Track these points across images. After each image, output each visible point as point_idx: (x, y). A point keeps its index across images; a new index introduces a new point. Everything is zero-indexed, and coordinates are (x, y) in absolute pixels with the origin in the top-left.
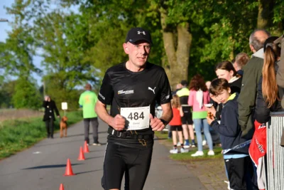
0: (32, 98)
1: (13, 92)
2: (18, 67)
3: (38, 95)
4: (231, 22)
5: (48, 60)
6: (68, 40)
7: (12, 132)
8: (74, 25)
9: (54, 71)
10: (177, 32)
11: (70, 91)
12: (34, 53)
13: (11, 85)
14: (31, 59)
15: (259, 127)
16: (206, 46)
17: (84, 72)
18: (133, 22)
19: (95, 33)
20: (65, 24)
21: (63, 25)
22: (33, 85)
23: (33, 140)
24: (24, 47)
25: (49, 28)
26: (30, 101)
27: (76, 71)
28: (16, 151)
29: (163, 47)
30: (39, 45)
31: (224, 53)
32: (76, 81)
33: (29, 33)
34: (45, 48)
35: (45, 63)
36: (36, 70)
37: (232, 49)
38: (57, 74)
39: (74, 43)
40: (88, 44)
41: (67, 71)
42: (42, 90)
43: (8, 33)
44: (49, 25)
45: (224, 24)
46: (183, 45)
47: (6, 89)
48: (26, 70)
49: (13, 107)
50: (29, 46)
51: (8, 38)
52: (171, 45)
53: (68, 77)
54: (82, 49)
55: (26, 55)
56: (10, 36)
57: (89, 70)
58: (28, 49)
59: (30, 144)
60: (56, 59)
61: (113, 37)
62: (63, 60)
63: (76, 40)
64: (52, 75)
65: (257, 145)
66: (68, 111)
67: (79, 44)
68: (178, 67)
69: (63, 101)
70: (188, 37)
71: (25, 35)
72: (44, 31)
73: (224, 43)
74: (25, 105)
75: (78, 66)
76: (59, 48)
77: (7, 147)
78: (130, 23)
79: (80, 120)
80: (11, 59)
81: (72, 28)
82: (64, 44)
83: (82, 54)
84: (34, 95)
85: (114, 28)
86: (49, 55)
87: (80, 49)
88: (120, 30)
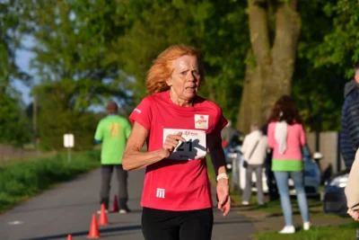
0: (12, 124)
3: (23, 119)
5: (42, 58)
6: (78, 24)
9: (53, 77)
10: (275, 11)
11: (81, 114)
12: (18, 45)
14: (11, 55)
16: (326, 38)
17: (106, 81)
19: (125, 12)
22: (15, 101)
23: (11, 199)
26: (8, 131)
27: (93, 79)
29: (248, 39)
30: (27, 31)
32: (92, 97)
33: (10, 8)
34: (37, 36)
35: (37, 63)
36: (21, 75)
38: (59, 84)
39: (89, 27)
40: (114, 30)
41: (76, 78)
46: (283, 36)
48: (2, 75)
50: (10, 32)
52: (264, 36)
53: (77, 90)
54: (103, 39)
55: (4, 47)
57: (116, 77)
58: (7, 37)
60: (58, 56)
61: (160, 19)
62: (69, 58)
63: (93, 22)
64: (49, 85)
66: (75, 149)
67: (98, 31)
68: (275, 77)
69: (68, 132)
70: (295, 23)
72: (38, 6)
75: (96, 71)
76: (63, 36)
79: (94, 168)
82: (72, 29)
83: (102, 49)
84: (16, 119)
85: (161, 5)
86: (45, 48)
87: (99, 40)
88: (173, 8)
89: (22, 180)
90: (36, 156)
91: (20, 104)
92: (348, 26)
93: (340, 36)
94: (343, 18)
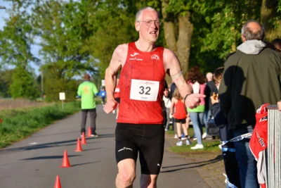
0: (29, 87)
1: (10, 81)
2: (15, 56)
3: (36, 84)
4: (234, 12)
5: (46, 49)
6: (66, 29)
7: (8, 122)
8: (73, 13)
9: (52, 60)
10: (178, 21)
11: (68, 81)
12: (32, 42)
13: (8, 74)
14: (29, 48)
15: (261, 120)
16: (208, 35)
17: (82, 62)
18: (133, 11)
19: (93, 22)
20: (64, 12)
21: (62, 13)
22: (31, 74)
23: (30, 130)
24: (21, 35)
25: (47, 15)
27: (75, 60)
28: (12, 141)
29: (164, 37)
30: (37, 34)
31: (226, 43)
32: (74, 71)
33: (27, 21)
34: (43, 36)
35: (43, 52)
36: (33, 59)
37: (234, 39)
38: (55, 63)
39: (72, 31)
40: (87, 33)
41: (65, 60)
42: (39, 79)
43: (6, 20)
44: (47, 12)
45: (226, 14)
46: (184, 35)
47: (3, 78)
48: (23, 59)
49: (10, 97)
50: (27, 35)
51: (6, 25)
52: (173, 35)
53: (66, 67)
54: (81, 38)
55: (24, 43)
56: (7, 24)
57: (88, 59)
58: (26, 37)
59: (26, 134)
60: (55, 48)
61: (113, 26)
62: (61, 49)
63: (75, 28)
64: (50, 64)
65: (258, 139)
66: (65, 101)
67: (78, 33)
69: (61, 91)
70: (189, 27)
71: (22, 23)
72: (42, 20)
73: (226, 33)
74: (22, 95)
75: (77, 56)
76: (56, 35)
77: (3, 137)
78: (130, 12)
79: (77, 111)
80: (8, 47)
81: (71, 16)
82: (63, 32)
83: (80, 44)
84: (32, 84)
85: (113, 17)
86: (47, 43)
87: (78, 38)
88: (120, 19)
89: (36, 119)
90: (43, 105)
91: (33, 75)
92: (219, 29)
93: (215, 34)
94: (217, 24)
